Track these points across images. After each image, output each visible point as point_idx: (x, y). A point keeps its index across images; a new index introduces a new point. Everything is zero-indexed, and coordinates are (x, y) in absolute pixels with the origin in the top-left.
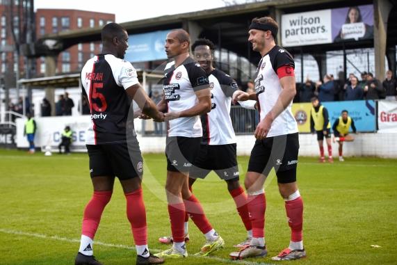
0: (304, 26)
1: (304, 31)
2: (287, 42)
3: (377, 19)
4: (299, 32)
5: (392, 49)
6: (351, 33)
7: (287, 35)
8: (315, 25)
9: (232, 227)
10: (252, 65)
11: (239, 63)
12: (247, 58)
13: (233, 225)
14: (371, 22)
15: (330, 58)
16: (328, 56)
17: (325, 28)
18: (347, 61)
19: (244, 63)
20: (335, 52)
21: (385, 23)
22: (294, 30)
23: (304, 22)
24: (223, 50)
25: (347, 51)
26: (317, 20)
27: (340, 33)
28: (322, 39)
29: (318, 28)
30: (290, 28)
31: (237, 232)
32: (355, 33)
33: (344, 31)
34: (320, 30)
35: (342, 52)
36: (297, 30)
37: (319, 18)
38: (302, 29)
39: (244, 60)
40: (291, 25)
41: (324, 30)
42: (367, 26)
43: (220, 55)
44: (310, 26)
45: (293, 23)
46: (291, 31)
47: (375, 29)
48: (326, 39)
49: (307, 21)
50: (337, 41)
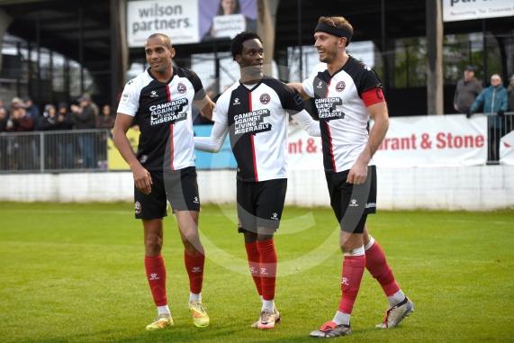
0: (160, 18)
1: (159, 25)
2: (136, 41)
3: (261, 10)
4: (153, 26)
5: (283, 52)
6: (226, 29)
7: (135, 31)
8: (175, 17)
9: (46, 306)
10: (85, 72)
11: (67, 69)
12: (78, 61)
13: (49, 303)
14: (254, 15)
15: (197, 63)
16: (194, 61)
17: (190, 22)
18: (221, 70)
19: (75, 69)
20: (204, 56)
21: (272, 16)
22: (144, 23)
23: (159, 13)
24: (43, 49)
25: (220, 54)
26: (178, 10)
27: (211, 28)
28: (186, 37)
29: (179, 21)
30: (140, 20)
31: (53, 312)
32: (231, 28)
33: (216, 27)
34: (182, 24)
35: (212, 56)
36: (150, 23)
37: (180, 7)
38: (156, 22)
39: (75, 65)
40: (142, 16)
41: (187, 25)
42: (248, 20)
43: (39, 57)
44: (168, 18)
45: (144, 13)
46: (142, 25)
47: (259, 23)
48: (190, 37)
49: (164, 10)
50: (207, 39)
